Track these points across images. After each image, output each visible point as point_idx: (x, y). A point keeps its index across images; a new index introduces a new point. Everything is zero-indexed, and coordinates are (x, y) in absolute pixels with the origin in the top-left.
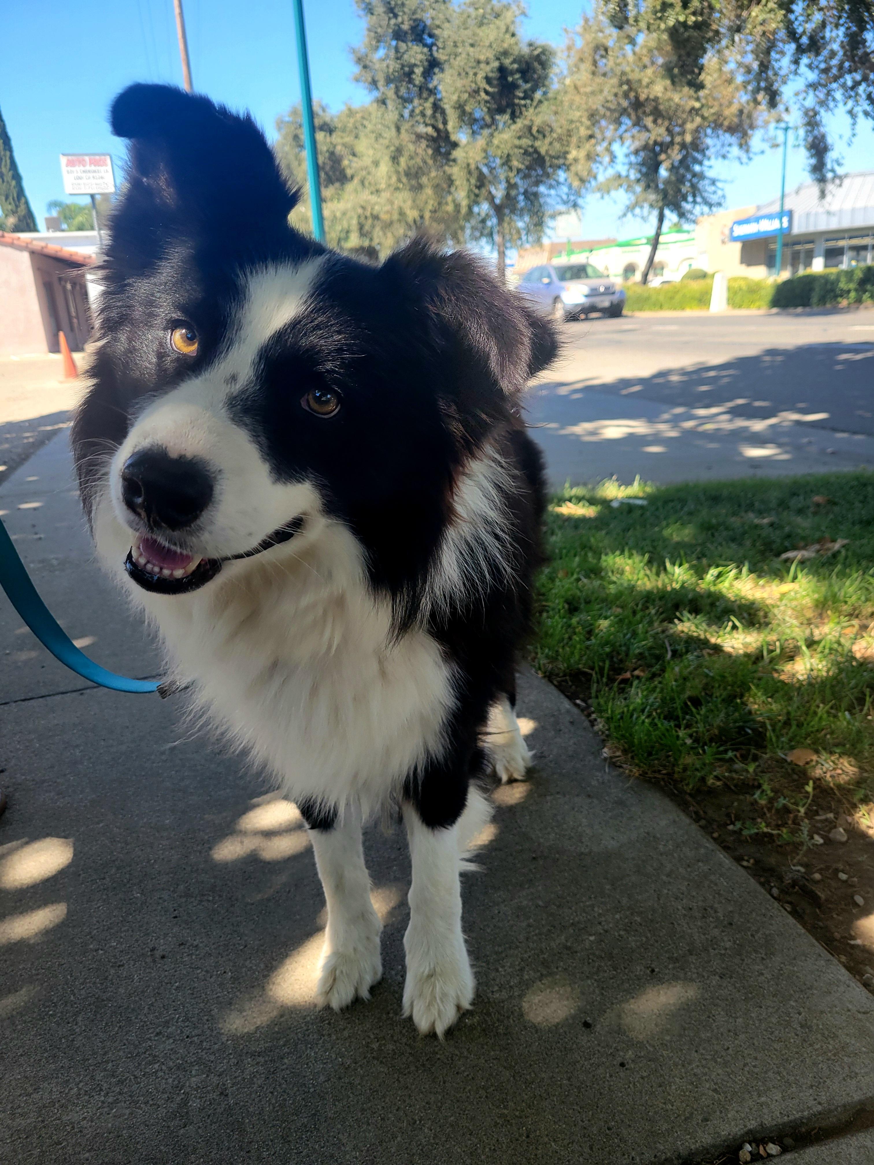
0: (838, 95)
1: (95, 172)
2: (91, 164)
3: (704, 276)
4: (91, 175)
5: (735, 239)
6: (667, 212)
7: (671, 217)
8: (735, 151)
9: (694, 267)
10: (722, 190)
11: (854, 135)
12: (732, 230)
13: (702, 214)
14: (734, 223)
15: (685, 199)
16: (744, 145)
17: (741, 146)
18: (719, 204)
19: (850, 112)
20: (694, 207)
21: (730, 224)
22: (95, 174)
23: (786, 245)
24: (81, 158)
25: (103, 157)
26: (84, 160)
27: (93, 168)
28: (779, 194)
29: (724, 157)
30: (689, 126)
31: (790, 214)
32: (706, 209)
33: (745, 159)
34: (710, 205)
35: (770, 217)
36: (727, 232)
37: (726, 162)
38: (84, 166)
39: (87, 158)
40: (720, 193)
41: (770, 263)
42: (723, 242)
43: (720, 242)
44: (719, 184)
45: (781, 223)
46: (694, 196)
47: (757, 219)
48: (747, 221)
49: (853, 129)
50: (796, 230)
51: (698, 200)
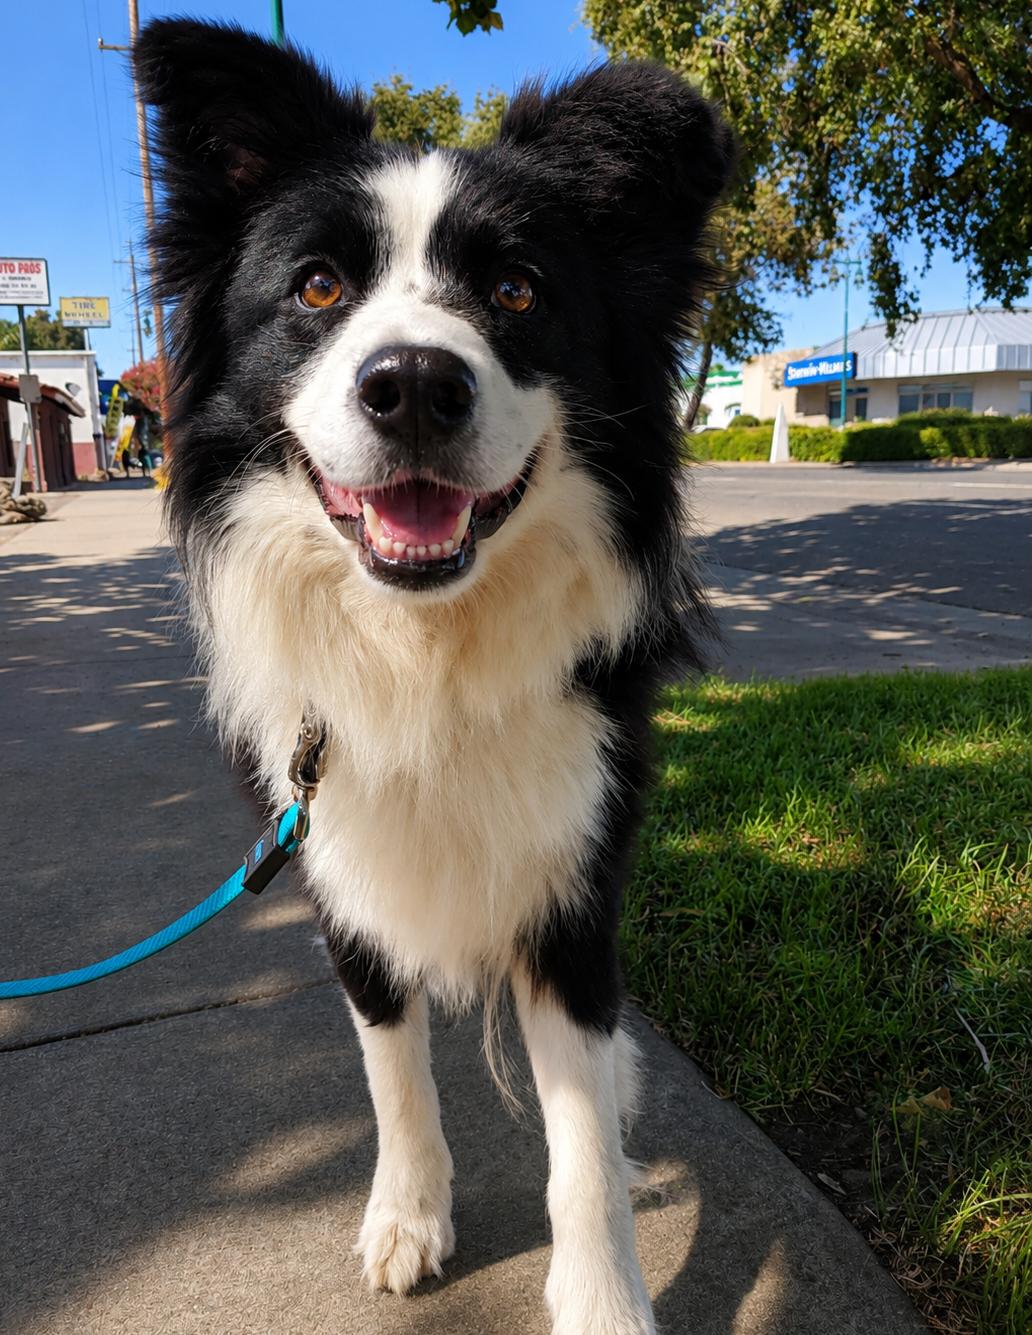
0: (912, 222)
1: (23, 278)
2: (20, 271)
3: (754, 423)
4: (19, 282)
5: (789, 384)
6: (716, 351)
7: (719, 357)
8: (791, 282)
9: (742, 413)
10: (779, 324)
11: (929, 266)
12: (786, 373)
13: (756, 350)
14: (788, 365)
15: (735, 334)
16: (802, 276)
17: (797, 279)
18: (776, 341)
19: (926, 241)
20: (746, 343)
21: (783, 366)
22: (24, 282)
23: (849, 391)
24: (9, 262)
25: (35, 263)
26: (12, 265)
27: (23, 274)
28: (841, 334)
29: (778, 289)
30: (736, 254)
31: (854, 357)
32: (760, 347)
33: (803, 293)
34: (766, 342)
35: (831, 360)
36: (779, 374)
37: (780, 295)
38: (12, 271)
39: (16, 263)
40: (776, 328)
41: (833, 412)
42: (777, 387)
43: (771, 387)
44: (775, 319)
45: (845, 367)
46: (746, 332)
47: (816, 363)
48: (803, 364)
49: (928, 260)
50: (860, 376)
51: (751, 334)
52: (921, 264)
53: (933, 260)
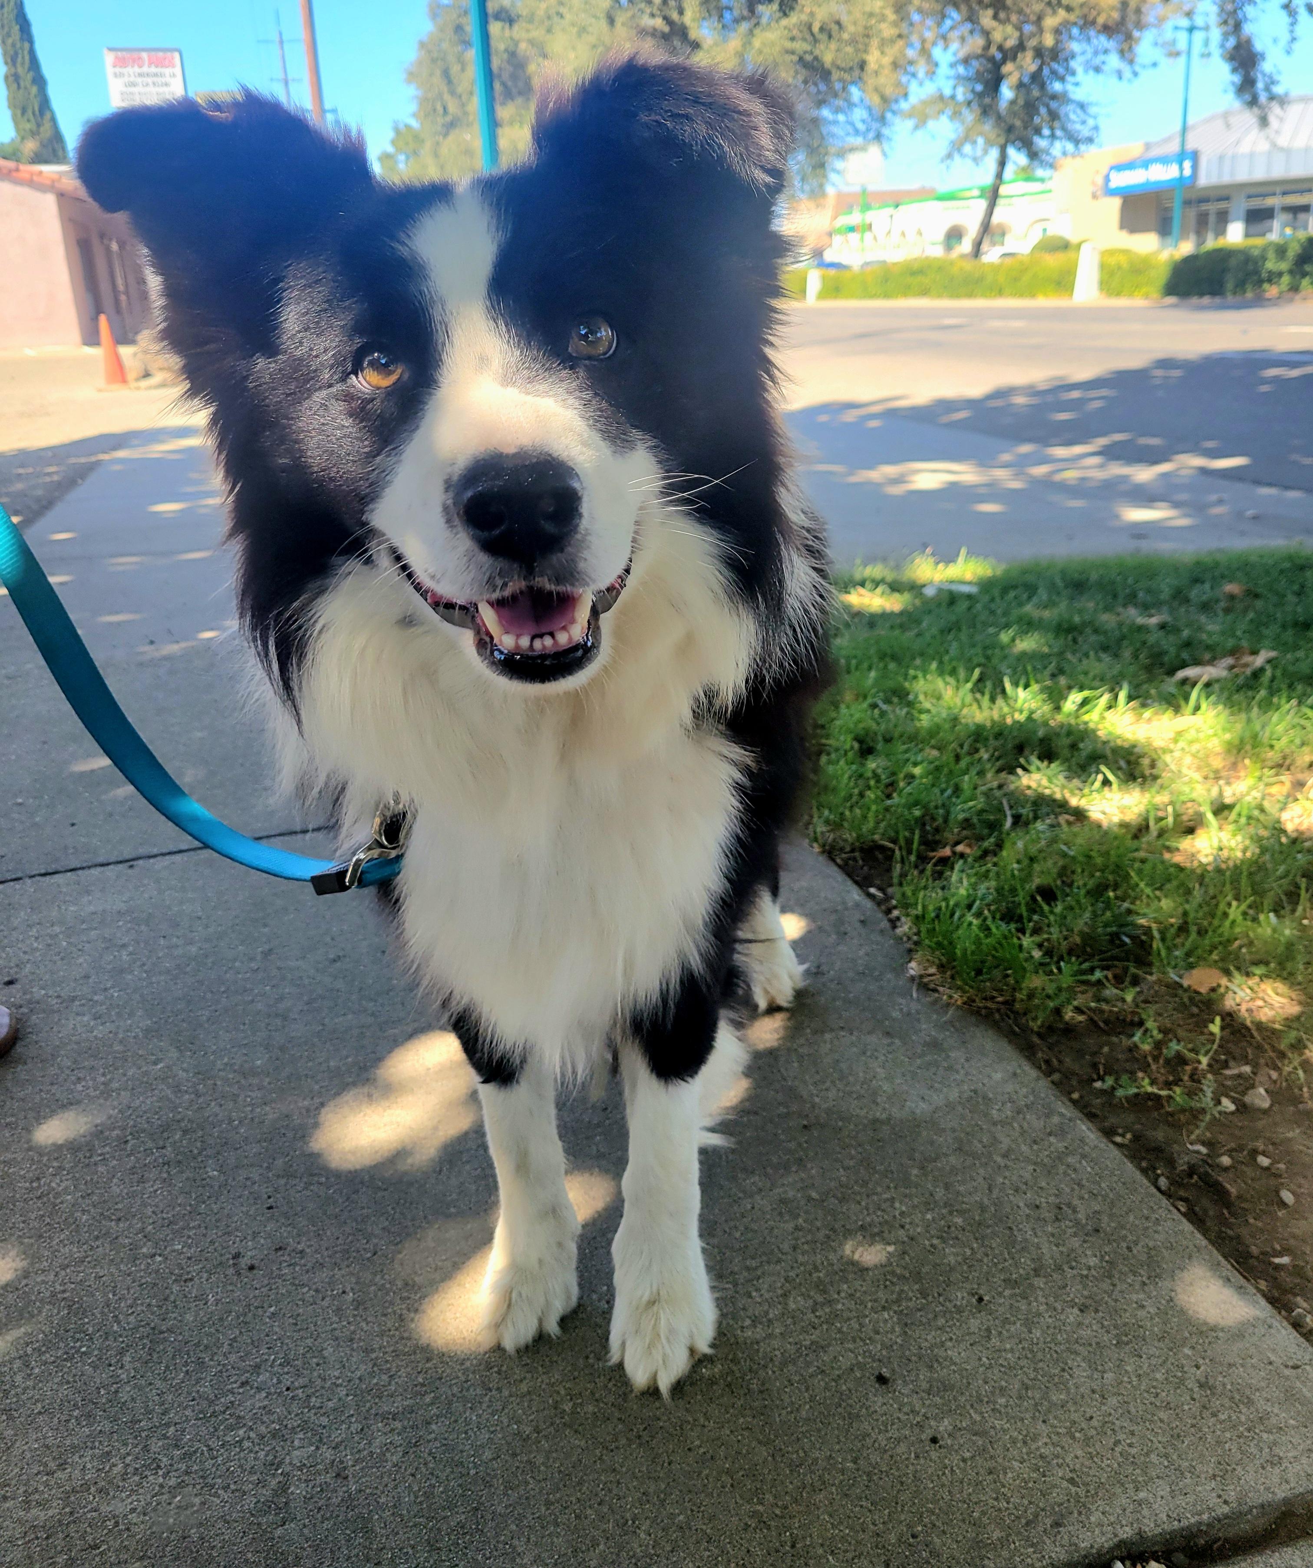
1: (156, 75)
2: (150, 64)
3: (1064, 246)
4: (150, 80)
5: (1111, 193)
6: (1011, 151)
7: (1017, 157)
8: (1114, 61)
9: (1050, 233)
10: (1096, 118)
11: (1294, 39)
12: (1107, 179)
13: (1065, 154)
14: (1112, 168)
15: (1038, 131)
16: (1127, 53)
17: (1122, 53)
18: (1090, 140)
19: (1287, 7)
20: (1052, 144)
21: (1105, 171)
22: (155, 79)
23: (1187, 203)
24: (135, 54)
25: (169, 54)
26: (139, 58)
27: (153, 69)
28: (1178, 127)
29: (1097, 70)
30: (1049, 23)
31: (1195, 156)
32: (1070, 147)
33: (1127, 74)
34: (1077, 141)
35: (1164, 160)
36: (1100, 181)
37: (1101, 77)
38: (140, 67)
39: (145, 55)
40: (1091, 122)
41: (1164, 228)
42: (1095, 196)
43: (1090, 196)
44: (1090, 110)
45: (1181, 169)
47: (1146, 164)
48: (1130, 166)
49: (1292, 31)
50: (1203, 181)
51: (1058, 133)
52: (1285, 37)
53: (1299, 30)
